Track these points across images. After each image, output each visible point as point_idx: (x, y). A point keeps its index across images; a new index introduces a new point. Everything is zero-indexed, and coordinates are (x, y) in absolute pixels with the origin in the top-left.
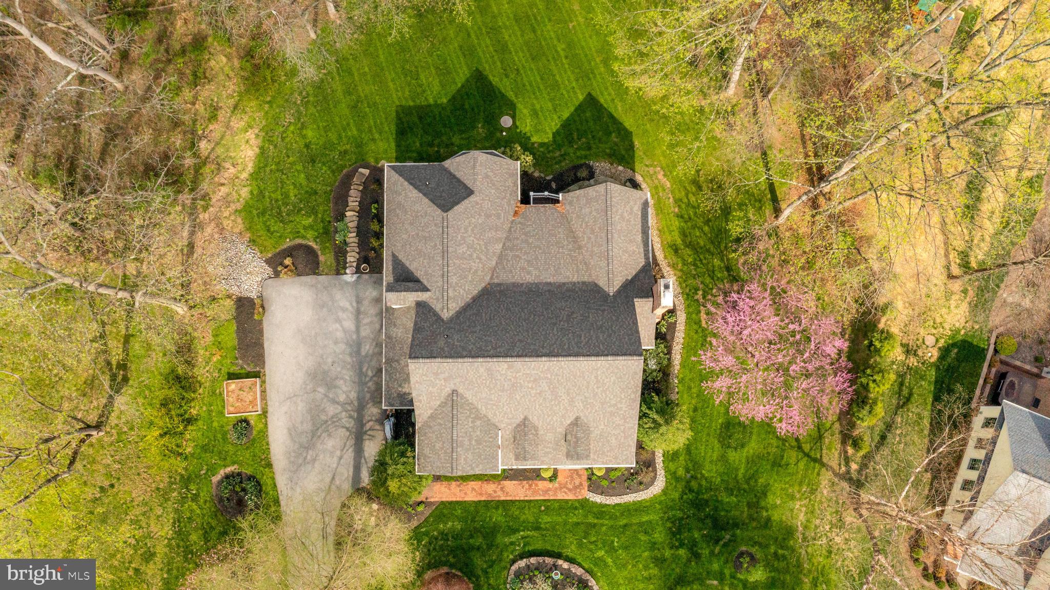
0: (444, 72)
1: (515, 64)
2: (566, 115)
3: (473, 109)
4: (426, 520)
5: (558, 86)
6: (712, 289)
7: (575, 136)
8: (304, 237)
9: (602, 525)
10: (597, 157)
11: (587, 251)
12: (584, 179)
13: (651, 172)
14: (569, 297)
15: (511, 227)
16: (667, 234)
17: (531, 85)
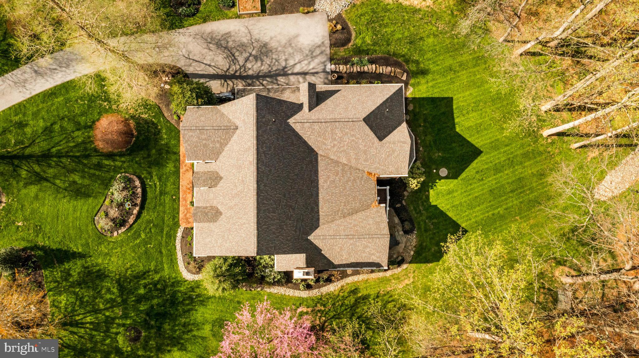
0: (478, 129)
1: (486, 178)
2: (450, 214)
3: (451, 149)
4: (168, 121)
5: (471, 209)
6: (325, 316)
7: (435, 221)
8: (356, 37)
9: (162, 237)
10: (419, 236)
11: (342, 222)
12: (403, 226)
13: (409, 275)
14: (307, 208)
15: (359, 170)
16: (365, 286)
17: (471, 189)
